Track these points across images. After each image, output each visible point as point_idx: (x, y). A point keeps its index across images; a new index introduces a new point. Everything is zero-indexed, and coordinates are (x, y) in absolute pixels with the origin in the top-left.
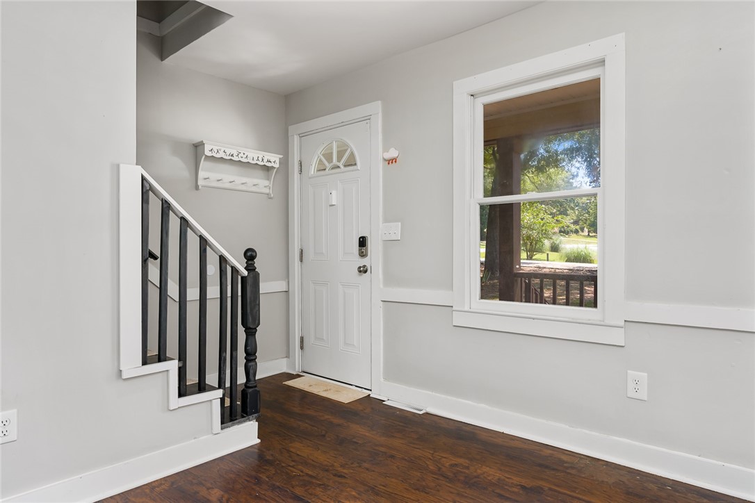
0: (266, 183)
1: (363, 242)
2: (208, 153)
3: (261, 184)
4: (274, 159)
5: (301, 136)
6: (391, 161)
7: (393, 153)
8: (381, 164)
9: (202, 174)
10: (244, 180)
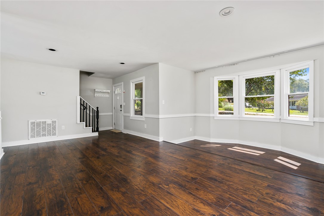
0: (108, 95)
1: (121, 106)
2: (96, 91)
3: (107, 96)
4: (109, 91)
5: (115, 87)
6: (124, 92)
7: (124, 91)
8: (123, 93)
9: (95, 94)
10: (104, 95)
